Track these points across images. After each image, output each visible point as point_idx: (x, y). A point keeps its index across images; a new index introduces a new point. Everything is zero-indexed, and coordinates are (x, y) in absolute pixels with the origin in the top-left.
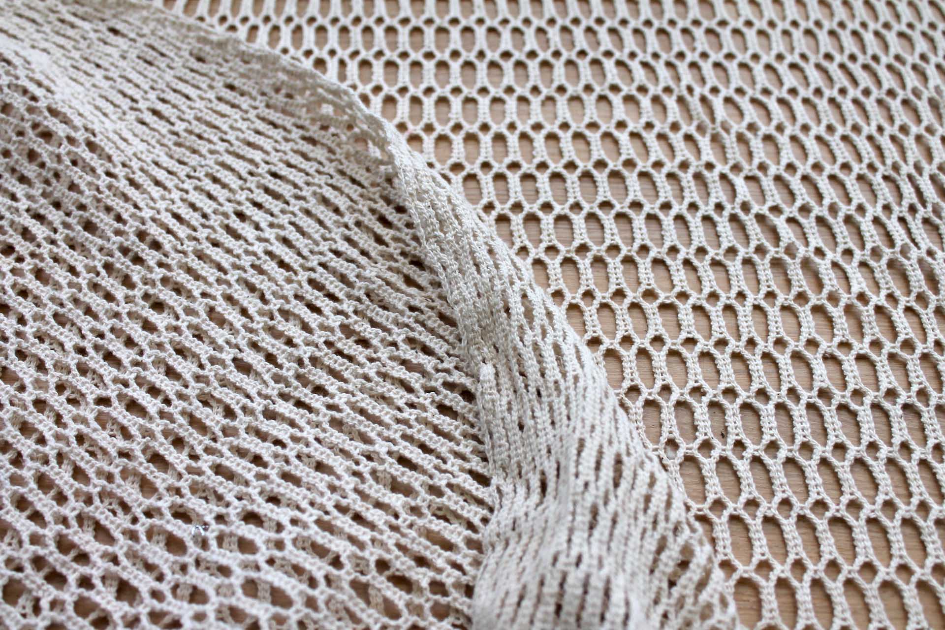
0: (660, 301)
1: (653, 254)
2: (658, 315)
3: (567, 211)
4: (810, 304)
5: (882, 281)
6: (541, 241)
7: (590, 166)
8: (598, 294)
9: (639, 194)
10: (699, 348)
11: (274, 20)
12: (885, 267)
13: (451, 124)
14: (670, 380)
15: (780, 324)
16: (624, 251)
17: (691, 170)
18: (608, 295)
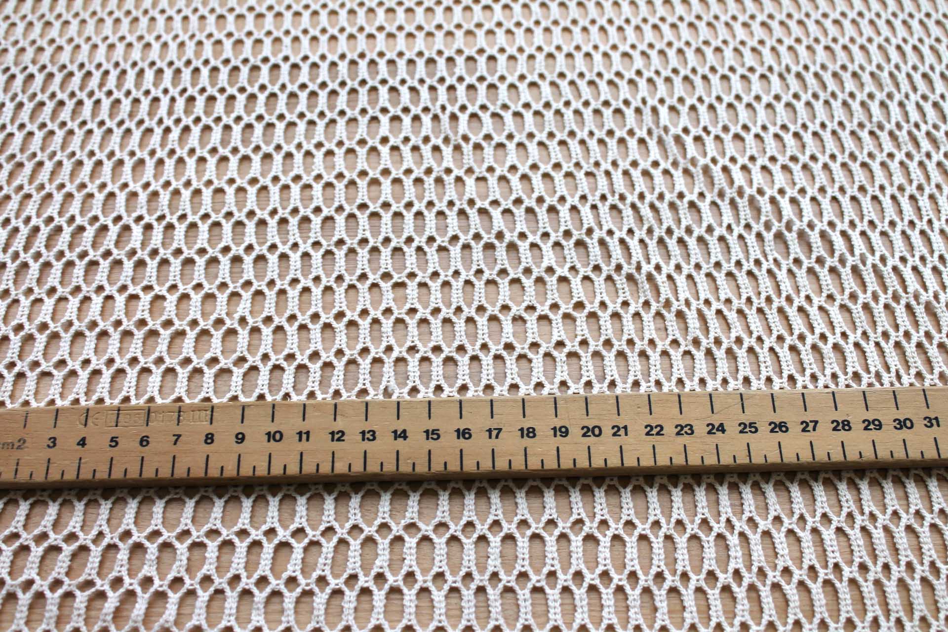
0: (393, 281)
1: (393, 244)
2: (390, 292)
3: (333, 213)
4: (510, 278)
5: (568, 257)
6: (309, 237)
7: (355, 176)
8: (347, 278)
9: (389, 196)
10: (418, 316)
11: (123, 65)
12: (572, 245)
13: (253, 146)
14: (392, 342)
15: (483, 295)
16: (371, 243)
17: (434, 175)
18: (355, 278)
